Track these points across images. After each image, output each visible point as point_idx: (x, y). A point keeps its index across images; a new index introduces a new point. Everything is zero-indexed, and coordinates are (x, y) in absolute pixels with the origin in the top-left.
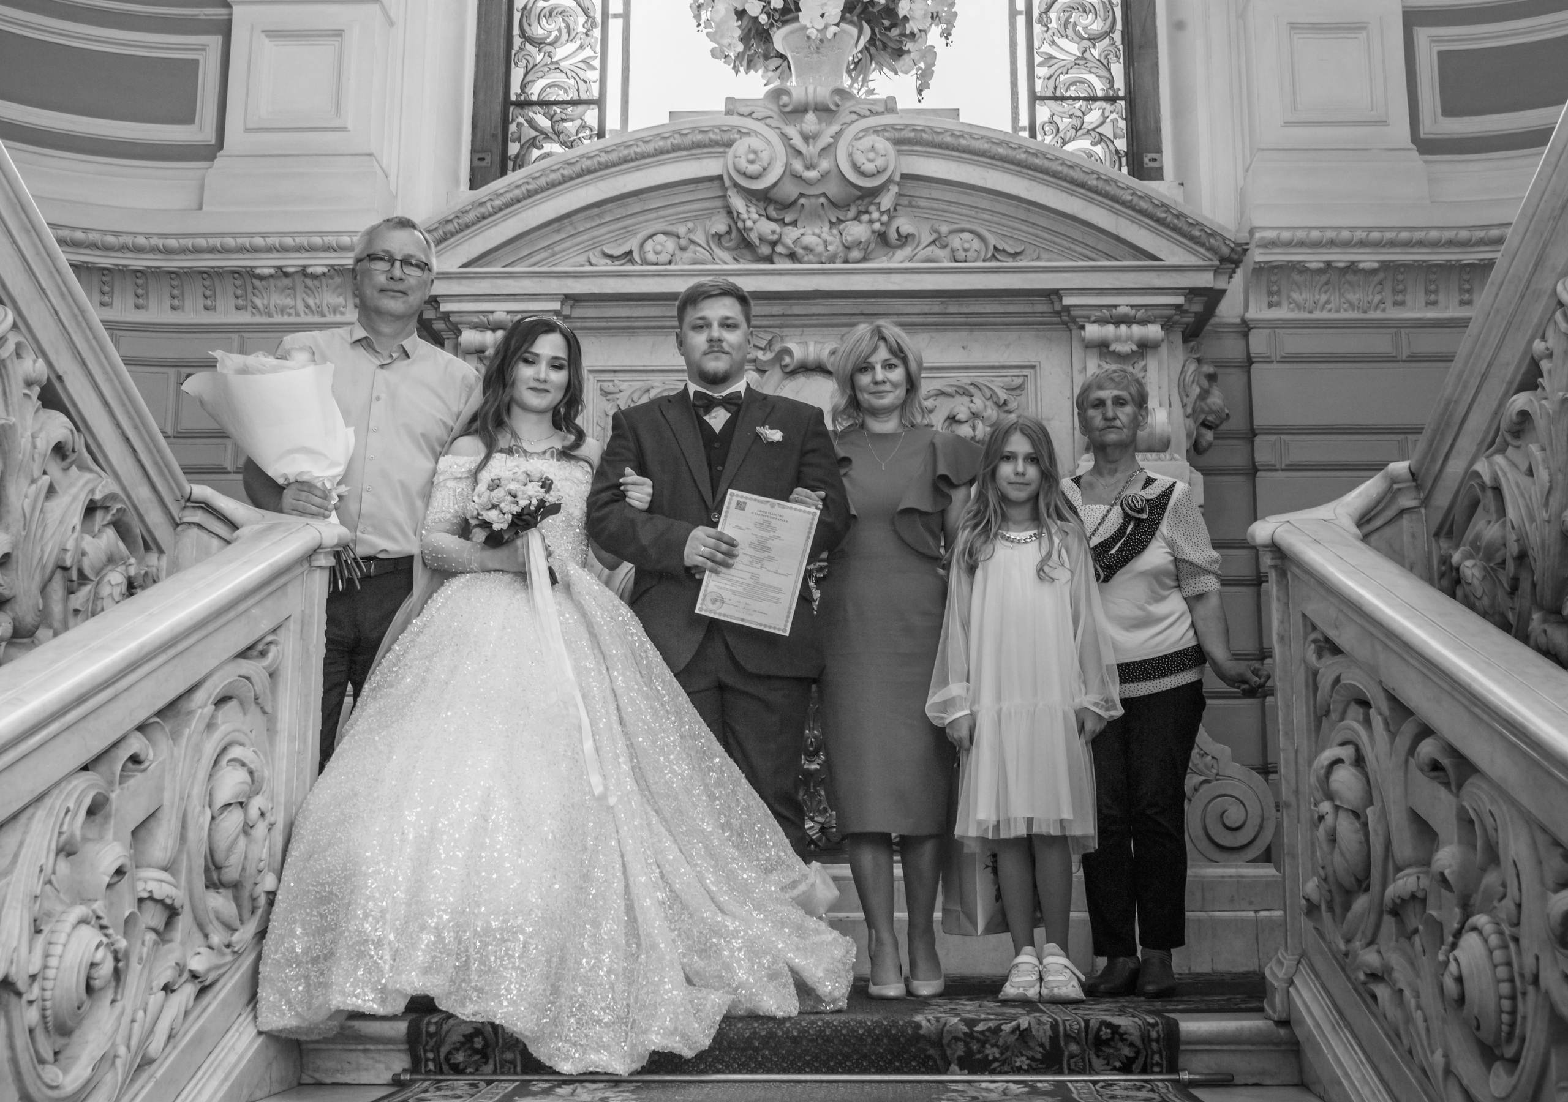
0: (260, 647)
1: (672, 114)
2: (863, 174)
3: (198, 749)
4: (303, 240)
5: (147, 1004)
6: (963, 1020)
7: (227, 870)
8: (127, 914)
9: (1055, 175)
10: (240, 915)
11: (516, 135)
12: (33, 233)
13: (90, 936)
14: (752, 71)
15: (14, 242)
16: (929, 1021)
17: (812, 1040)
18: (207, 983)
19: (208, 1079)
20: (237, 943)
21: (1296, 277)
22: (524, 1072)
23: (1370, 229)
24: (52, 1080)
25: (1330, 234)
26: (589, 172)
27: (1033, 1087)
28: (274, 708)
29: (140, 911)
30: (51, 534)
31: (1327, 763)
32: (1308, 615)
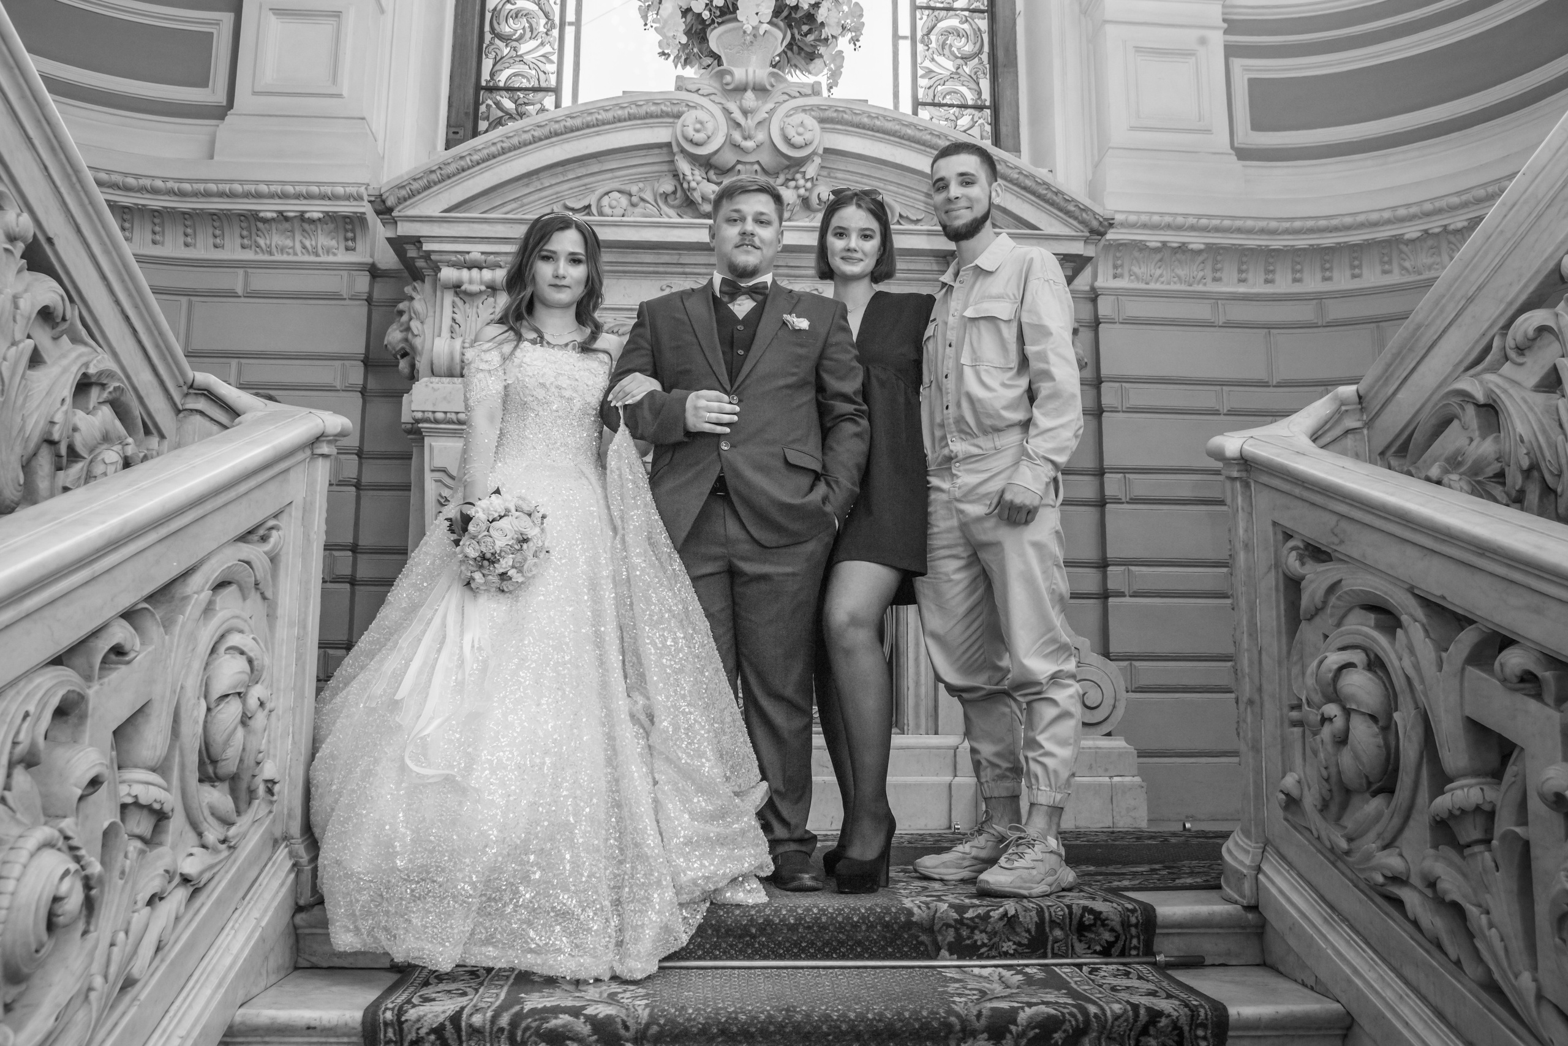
0: (261, 532)
1: (624, 92)
2: (793, 146)
3: (192, 637)
4: (303, 189)
5: (129, 923)
6: (951, 906)
7: (223, 763)
8: (106, 825)
10: (237, 807)
11: (485, 115)
13: (56, 862)
14: (688, 67)
16: (919, 907)
17: (809, 928)
18: (202, 884)
19: (200, 988)
20: (233, 837)
21: (1136, 254)
23: (1196, 216)
25: (1165, 219)
26: (557, 134)
27: (1025, 974)
28: (275, 594)
29: (123, 820)
30: (36, 404)
31: (1335, 667)
32: (1281, 522)
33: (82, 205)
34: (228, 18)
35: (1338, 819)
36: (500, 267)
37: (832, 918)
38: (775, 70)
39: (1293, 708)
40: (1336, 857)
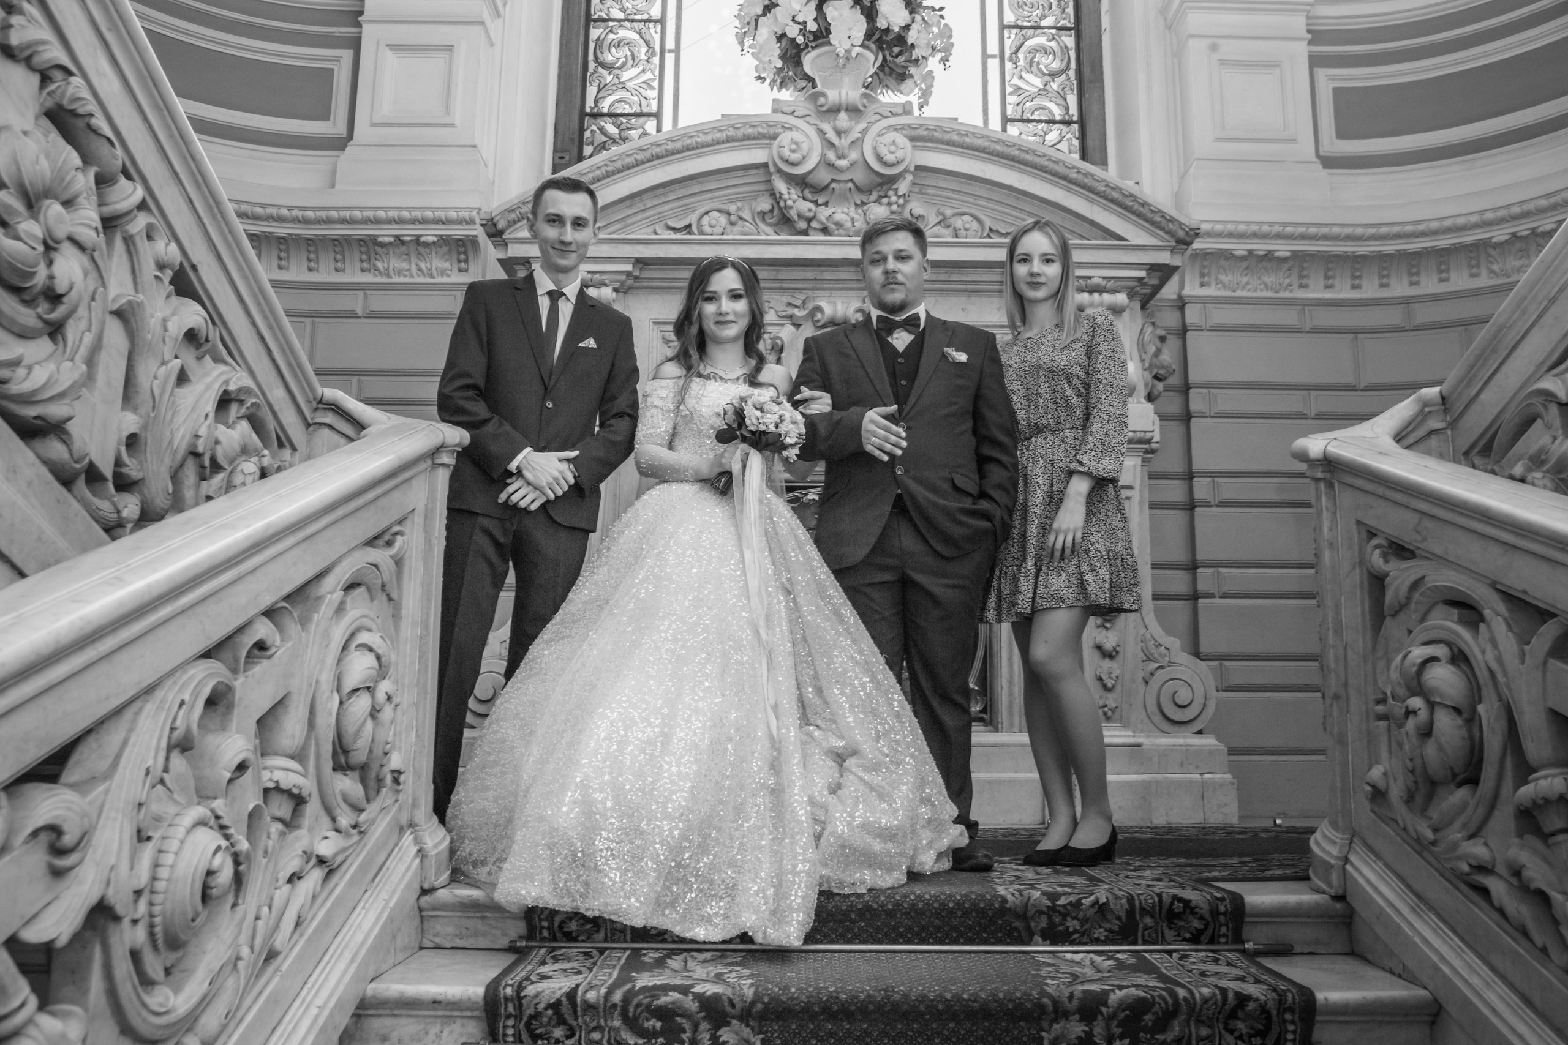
0: (387, 537)
1: (722, 116)
2: (886, 164)
3: (326, 635)
4: (418, 214)
5: (272, 899)
6: (1044, 894)
7: (354, 753)
8: (251, 807)
9: (1043, 169)
10: (367, 795)
11: (590, 140)
12: (166, 113)
13: (209, 839)
14: (784, 90)
15: (146, 119)
16: (1013, 894)
17: (907, 914)
18: (335, 865)
19: (335, 962)
20: (364, 823)
21: (1222, 262)
22: (633, 941)
23: (1285, 225)
24: (161, 1005)
25: (1254, 228)
26: (658, 157)
27: (1117, 960)
28: (400, 595)
29: (265, 803)
30: (182, 418)
31: (1419, 661)
32: (1365, 521)
33: (222, 234)
34: (347, 54)
35: (1423, 811)
36: (606, 285)
37: (928, 904)
38: (868, 91)
39: (1378, 702)
40: (1421, 846)
